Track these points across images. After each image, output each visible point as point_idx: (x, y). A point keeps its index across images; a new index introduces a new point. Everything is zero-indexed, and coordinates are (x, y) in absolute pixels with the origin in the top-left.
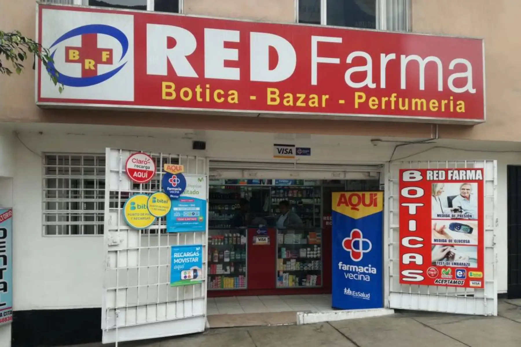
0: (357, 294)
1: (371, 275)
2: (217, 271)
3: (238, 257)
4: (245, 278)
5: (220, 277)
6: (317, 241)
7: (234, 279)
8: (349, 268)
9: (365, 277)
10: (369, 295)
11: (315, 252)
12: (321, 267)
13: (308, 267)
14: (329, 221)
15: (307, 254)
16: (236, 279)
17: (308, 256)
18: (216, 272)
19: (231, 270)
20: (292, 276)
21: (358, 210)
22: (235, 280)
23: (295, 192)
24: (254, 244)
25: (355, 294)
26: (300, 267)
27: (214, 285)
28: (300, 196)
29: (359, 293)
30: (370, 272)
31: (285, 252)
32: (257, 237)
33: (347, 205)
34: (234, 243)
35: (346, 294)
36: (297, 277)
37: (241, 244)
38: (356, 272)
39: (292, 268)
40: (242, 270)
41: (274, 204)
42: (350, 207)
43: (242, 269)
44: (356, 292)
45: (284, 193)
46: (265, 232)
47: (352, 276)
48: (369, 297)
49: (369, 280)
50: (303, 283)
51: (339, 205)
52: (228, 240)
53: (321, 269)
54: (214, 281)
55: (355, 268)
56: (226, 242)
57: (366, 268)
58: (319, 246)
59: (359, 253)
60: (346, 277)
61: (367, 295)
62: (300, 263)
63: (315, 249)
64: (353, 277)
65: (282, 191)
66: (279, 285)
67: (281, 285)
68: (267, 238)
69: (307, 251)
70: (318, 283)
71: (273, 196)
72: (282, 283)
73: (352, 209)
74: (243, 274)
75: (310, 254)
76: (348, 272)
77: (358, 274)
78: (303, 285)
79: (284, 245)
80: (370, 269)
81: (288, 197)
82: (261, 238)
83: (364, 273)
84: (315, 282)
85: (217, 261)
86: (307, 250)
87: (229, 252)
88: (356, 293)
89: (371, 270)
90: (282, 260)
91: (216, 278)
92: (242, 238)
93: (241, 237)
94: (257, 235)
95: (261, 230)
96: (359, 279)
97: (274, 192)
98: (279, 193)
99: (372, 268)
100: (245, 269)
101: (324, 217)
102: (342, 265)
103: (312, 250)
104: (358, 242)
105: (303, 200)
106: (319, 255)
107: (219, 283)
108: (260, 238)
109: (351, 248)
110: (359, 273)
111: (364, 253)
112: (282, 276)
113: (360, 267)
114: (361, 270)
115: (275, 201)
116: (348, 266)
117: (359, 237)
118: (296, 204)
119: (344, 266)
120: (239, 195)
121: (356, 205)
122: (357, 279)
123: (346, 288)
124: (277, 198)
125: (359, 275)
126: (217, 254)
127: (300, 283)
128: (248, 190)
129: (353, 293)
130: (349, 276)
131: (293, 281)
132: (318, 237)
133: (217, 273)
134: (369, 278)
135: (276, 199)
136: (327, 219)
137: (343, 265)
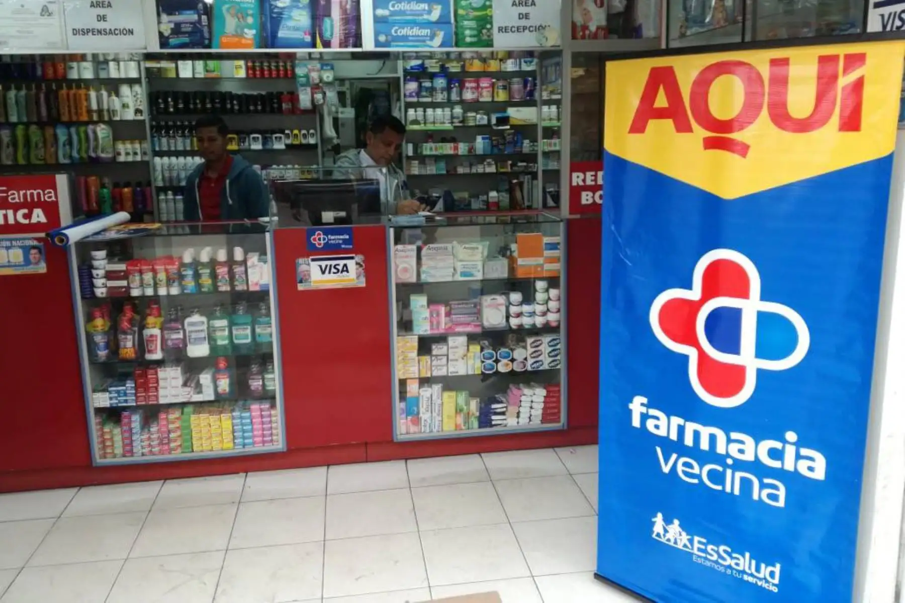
0: (717, 552)
1: (792, 479)
2: (161, 392)
3: (243, 336)
4: (273, 412)
5: (174, 415)
6: (548, 267)
7: (233, 418)
8: (681, 430)
9: (763, 486)
10: (777, 569)
11: (539, 308)
12: (562, 357)
13: (513, 360)
14: (594, 189)
15: (508, 317)
16: (241, 418)
17: (514, 322)
18: (157, 397)
19: (216, 387)
20: (453, 394)
21: (743, 150)
22: (237, 421)
23: (484, 83)
24: (301, 287)
25: (705, 551)
26: (483, 362)
27: (155, 443)
28: (502, 96)
29: (725, 551)
30: (789, 466)
31: (426, 313)
32: (313, 260)
33: (683, 127)
34: (224, 288)
35: (663, 540)
36: (472, 395)
37: (252, 289)
38: (712, 456)
39: (451, 369)
40: (264, 385)
41: (416, 127)
42: (700, 133)
43: (263, 379)
44: (709, 542)
45: (449, 89)
46: (345, 242)
47: (696, 470)
48: (776, 581)
49: (781, 503)
50: (494, 417)
51: (638, 127)
52: (197, 276)
53: (562, 367)
54: (154, 429)
55: (713, 439)
56: (190, 284)
57: (767, 444)
58: (553, 282)
59: (740, 371)
60: (666, 469)
61: (765, 571)
62: (482, 349)
63: (540, 296)
64: (699, 477)
65: (440, 82)
66: (403, 429)
67: (413, 429)
68: (351, 264)
69: (509, 304)
70: (549, 414)
71: (409, 100)
72: (417, 421)
73: (710, 144)
74: (268, 397)
75: (519, 315)
76: (675, 447)
77: (726, 466)
78: (493, 423)
79: (418, 287)
80: (790, 451)
81: (462, 102)
82: (329, 263)
83: (756, 467)
84: (538, 411)
85: (158, 355)
86: (508, 298)
87: (204, 319)
88: (710, 547)
89: (798, 457)
90: (412, 341)
91: (163, 416)
92: (253, 266)
93: (249, 264)
94: (312, 251)
95: (326, 233)
96: (728, 489)
97: (412, 86)
98: (432, 90)
99: (804, 452)
100: (274, 380)
101: (575, 175)
102: (644, 410)
103: (528, 298)
104: (736, 314)
105: (512, 112)
106: (552, 317)
107: (172, 435)
108: (323, 264)
109: (693, 341)
110: (730, 461)
111: (761, 373)
112: (417, 399)
113: (734, 435)
114: (741, 451)
115: (420, 118)
116: (676, 421)
117: (744, 293)
118: (489, 125)
119: (657, 418)
120: (293, 97)
121: (726, 126)
122: (719, 488)
123: (660, 515)
124: (425, 106)
125: (729, 472)
126: (156, 332)
127: (485, 419)
128: (321, 80)
129: (696, 545)
130: (680, 468)
131: (458, 411)
132: (547, 253)
133: (162, 401)
134: (782, 493)
135: (420, 111)
136: (584, 181)
137: (652, 412)
